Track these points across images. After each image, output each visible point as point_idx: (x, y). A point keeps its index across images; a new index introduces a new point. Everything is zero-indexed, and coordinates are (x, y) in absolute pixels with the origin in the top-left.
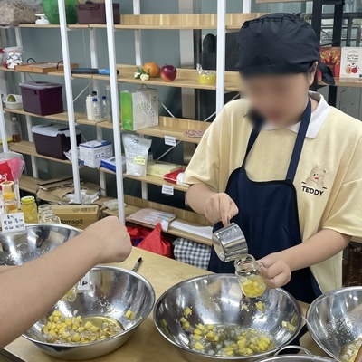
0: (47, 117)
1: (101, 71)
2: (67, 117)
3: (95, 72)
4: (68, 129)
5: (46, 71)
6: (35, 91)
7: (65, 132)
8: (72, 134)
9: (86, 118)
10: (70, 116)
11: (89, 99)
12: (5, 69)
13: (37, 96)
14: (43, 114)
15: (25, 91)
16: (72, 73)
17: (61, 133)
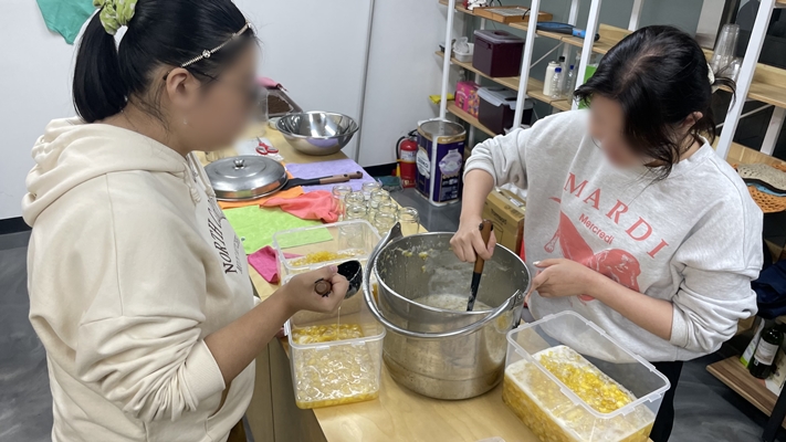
0: (496, 80)
1: (576, 31)
2: (518, 83)
3: (568, 31)
4: (515, 99)
5: (507, 20)
6: (489, 45)
7: (511, 103)
8: (519, 107)
9: (542, 90)
10: (522, 83)
11: (551, 67)
12: (463, 9)
13: (490, 51)
14: (493, 75)
15: (478, 41)
16: (538, 28)
17: (506, 103)
